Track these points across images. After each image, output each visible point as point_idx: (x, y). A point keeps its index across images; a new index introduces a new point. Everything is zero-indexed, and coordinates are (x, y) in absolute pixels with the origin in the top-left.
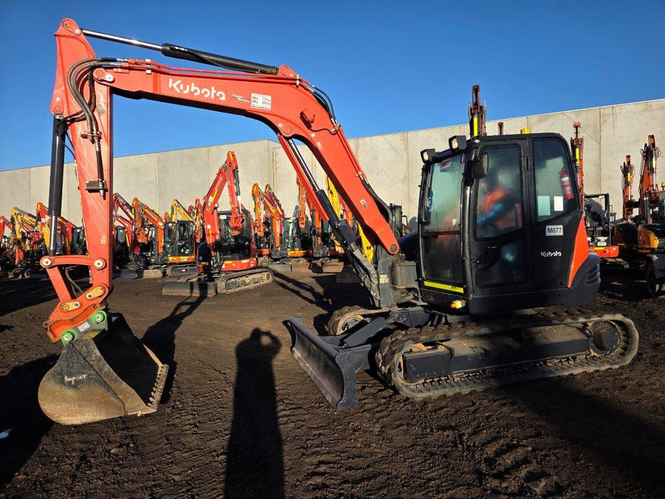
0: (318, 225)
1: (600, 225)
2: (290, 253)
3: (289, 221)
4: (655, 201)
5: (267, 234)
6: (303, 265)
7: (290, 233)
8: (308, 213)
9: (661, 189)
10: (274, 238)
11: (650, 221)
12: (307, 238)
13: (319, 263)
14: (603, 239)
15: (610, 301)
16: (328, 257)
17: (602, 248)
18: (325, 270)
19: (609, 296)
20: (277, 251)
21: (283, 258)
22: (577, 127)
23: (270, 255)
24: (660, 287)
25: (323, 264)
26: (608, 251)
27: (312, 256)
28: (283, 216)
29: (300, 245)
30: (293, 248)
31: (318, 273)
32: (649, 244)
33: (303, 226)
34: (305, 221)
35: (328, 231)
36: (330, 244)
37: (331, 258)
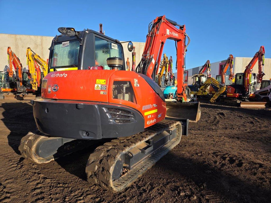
0: (20, 76)
2: (3, 90)
3: (2, 73)
6: (11, 96)
7: (3, 79)
8: (14, 70)
12: (13, 82)
13: (21, 95)
16: (26, 92)
18: (25, 98)
25: (23, 96)
27: (17, 92)
29: (9, 86)
30: (4, 87)
31: (21, 100)
33: (12, 76)
34: (12, 74)
35: (26, 80)
36: (27, 86)
37: (28, 93)
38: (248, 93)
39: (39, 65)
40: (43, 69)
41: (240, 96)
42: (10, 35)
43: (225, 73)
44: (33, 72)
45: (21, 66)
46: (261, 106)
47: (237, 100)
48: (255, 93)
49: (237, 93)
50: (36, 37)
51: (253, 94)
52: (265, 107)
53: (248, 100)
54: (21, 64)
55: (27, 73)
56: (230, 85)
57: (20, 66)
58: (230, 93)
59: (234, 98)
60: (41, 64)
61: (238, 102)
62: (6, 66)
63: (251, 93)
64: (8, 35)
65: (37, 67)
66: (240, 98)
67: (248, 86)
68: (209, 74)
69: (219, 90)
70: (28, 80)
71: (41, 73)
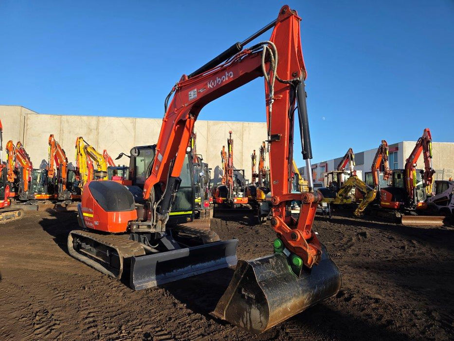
0: (64, 176)
1: (240, 186)
2: (37, 196)
3: (39, 171)
4: (264, 175)
5: (16, 181)
6: (48, 206)
7: (38, 180)
8: (55, 167)
9: (267, 169)
10: (23, 184)
11: (263, 185)
12: (53, 185)
13: (63, 204)
14: (241, 193)
15: (242, 226)
16: (70, 200)
17: (240, 199)
18: (68, 209)
19: (242, 224)
20: (25, 194)
21: (30, 200)
22: (230, 133)
23: (17, 198)
24: (263, 219)
25: (66, 205)
26: (243, 200)
27: (57, 199)
28: (31, 167)
29: (46, 190)
30: (40, 192)
32: (261, 197)
33: (52, 176)
34: (53, 173)
35: (71, 181)
36: (73, 190)
37: (73, 200)
38: (414, 202)
39: (92, 159)
40: (98, 165)
41: (402, 205)
42: (53, 116)
43: (378, 168)
44: (83, 171)
45: (67, 161)
46: (438, 222)
47: (396, 212)
48: (425, 201)
49: (397, 201)
50: (90, 118)
51: (422, 203)
52: (443, 224)
53: (415, 213)
54: (66, 159)
55: (74, 171)
56: (385, 189)
57: (65, 161)
58: (385, 201)
59: (392, 209)
60: (95, 159)
61: (398, 215)
62: (44, 161)
63: (418, 201)
64: (49, 116)
65: (89, 162)
66: (401, 209)
67: (411, 190)
68: (352, 171)
69: (366, 196)
70: (74, 182)
71: (94, 171)
